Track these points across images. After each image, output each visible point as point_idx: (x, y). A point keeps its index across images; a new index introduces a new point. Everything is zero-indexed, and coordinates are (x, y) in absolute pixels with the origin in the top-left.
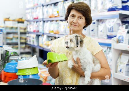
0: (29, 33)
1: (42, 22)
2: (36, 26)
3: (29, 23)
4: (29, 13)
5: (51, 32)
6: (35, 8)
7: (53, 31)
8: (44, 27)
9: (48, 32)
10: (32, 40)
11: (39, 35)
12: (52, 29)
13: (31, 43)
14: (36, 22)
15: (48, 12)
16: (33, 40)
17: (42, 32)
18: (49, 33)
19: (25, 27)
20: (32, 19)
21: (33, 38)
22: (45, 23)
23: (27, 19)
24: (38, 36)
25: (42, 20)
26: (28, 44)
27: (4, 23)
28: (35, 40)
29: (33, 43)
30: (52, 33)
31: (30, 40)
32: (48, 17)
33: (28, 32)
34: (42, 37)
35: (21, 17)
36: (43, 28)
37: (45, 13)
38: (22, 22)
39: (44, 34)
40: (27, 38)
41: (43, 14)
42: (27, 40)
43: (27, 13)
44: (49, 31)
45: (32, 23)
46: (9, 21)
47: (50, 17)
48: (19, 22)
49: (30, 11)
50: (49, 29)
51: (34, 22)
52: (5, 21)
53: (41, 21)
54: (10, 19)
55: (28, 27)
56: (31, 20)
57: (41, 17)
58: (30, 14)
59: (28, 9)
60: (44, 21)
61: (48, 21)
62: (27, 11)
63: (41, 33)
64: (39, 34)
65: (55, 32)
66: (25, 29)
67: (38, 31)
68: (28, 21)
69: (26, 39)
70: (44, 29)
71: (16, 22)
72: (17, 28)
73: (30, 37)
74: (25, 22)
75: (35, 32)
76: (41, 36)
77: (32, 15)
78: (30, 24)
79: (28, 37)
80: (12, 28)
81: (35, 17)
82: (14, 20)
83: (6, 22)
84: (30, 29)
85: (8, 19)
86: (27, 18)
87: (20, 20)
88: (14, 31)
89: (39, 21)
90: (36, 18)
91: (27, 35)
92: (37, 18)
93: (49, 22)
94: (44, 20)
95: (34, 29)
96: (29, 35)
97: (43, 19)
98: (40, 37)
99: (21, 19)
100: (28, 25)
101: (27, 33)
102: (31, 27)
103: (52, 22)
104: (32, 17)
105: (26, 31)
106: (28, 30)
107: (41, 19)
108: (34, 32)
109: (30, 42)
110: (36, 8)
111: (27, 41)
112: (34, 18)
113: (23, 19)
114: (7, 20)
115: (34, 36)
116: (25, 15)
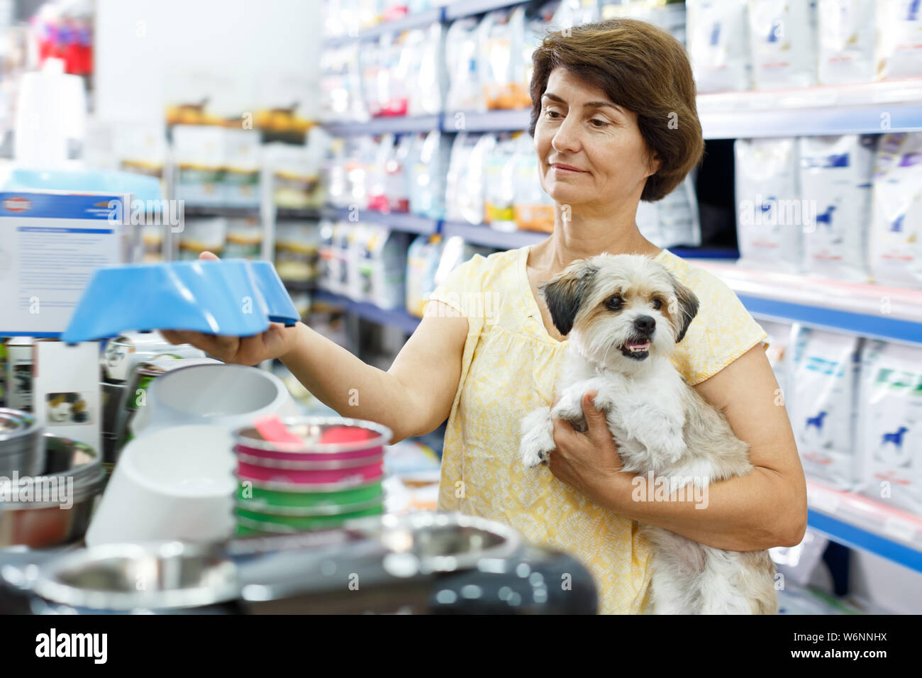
0: (339, 214)
1: (432, 144)
2: (393, 166)
3: (337, 145)
4: (344, 71)
5: (501, 218)
6: (386, 40)
7: (511, 210)
8: (452, 177)
9: (474, 217)
10: (356, 266)
11: (411, 237)
12: (506, 195)
13: (354, 291)
14: (388, 141)
15: (482, 70)
16: (366, 266)
17: (435, 214)
18: (485, 224)
19: (309, 173)
20: (361, 115)
21: (369, 256)
22: (460, 150)
23: (327, 117)
24: (403, 240)
25: (432, 124)
26: (329, 295)
27: (169, 137)
28: (377, 268)
29: (368, 288)
30: (508, 227)
31: (344, 264)
32: (482, 107)
33: (330, 206)
34: (431, 250)
35: (284, 102)
36: (444, 185)
37: (461, 76)
38: (295, 138)
39: (446, 228)
40: (325, 251)
41: (445, 84)
42: (321, 266)
43: (330, 72)
44: (484, 208)
45: (365, 143)
46: (202, 123)
47: (497, 107)
48: (270, 136)
49: (347, 55)
50: (484, 195)
51: (377, 138)
52: (172, 125)
53: (425, 135)
54: (213, 112)
55: (337, 174)
56: (355, 123)
57: (425, 103)
58: (354, 79)
59: (336, 44)
60: (449, 137)
61: (477, 134)
62: (334, 59)
63: (423, 216)
64: (407, 224)
65: (526, 216)
66: (312, 187)
67: (404, 207)
68: (334, 129)
69: (314, 259)
70: (450, 194)
71: (254, 138)
72: (254, 178)
73: (345, 245)
74: (316, 138)
75: (384, 211)
76: (428, 241)
77: (364, 90)
78: (350, 150)
79: (330, 242)
80: (220, 176)
81: (385, 99)
82: (235, 122)
83: (181, 133)
84: (349, 186)
85: (198, 108)
86: (328, 108)
87: (281, 123)
88: (235, 196)
89: (409, 134)
90: (396, 107)
91: (326, 230)
92: (402, 113)
93: (488, 142)
94: (451, 125)
95: (378, 190)
96: (341, 230)
97: (442, 116)
98: (416, 249)
99: (288, 112)
100: (330, 156)
101: (326, 212)
102: (357, 176)
103: (508, 145)
104: (367, 105)
105: (319, 199)
106: (336, 192)
107: (429, 116)
108: (375, 207)
109: (344, 279)
110: (398, 36)
111: (326, 274)
112: (376, 109)
113: (303, 117)
114: (190, 116)
115: (374, 237)
116: (315, 87)
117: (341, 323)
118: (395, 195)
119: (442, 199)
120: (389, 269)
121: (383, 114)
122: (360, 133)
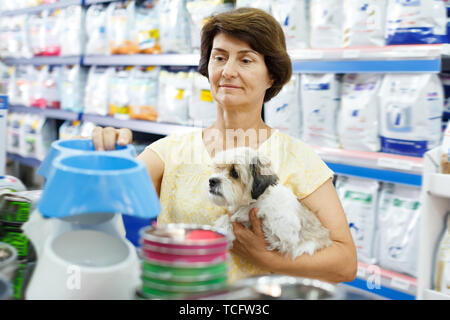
1: (75, 72)
2: (49, 83)
3: (11, 70)
4: (17, 29)
5: (120, 112)
6: (45, 14)
7: (127, 108)
8: (88, 89)
9: (103, 112)
10: (24, 137)
11: (59, 123)
12: (124, 100)
13: (23, 151)
14: (45, 69)
16: (31, 137)
17: (77, 110)
18: (110, 115)
20: (27, 54)
22: (92, 75)
23: (4, 55)
24: (55, 125)
25: (77, 60)
28: (38, 139)
29: (33, 149)
30: (124, 117)
31: (16, 137)
32: (108, 52)
36: (83, 94)
37: (95, 36)
39: (84, 117)
41: (85, 39)
44: (109, 107)
45: (30, 70)
47: (117, 53)
49: (19, 20)
50: (108, 100)
51: (38, 67)
53: (70, 67)
55: (11, 87)
56: (24, 59)
57: (71, 48)
58: (23, 34)
59: (11, 14)
60: (85, 68)
61: (103, 67)
62: (10, 23)
63: (69, 111)
64: (58, 114)
65: (137, 112)
67: (57, 105)
68: (8, 61)
70: (87, 100)
73: (17, 126)
75: (43, 107)
76: (71, 124)
77: (29, 40)
78: (20, 73)
81: (42, 44)
84: (19, 94)
86: (6, 49)
89: (60, 66)
90: (51, 50)
92: (56, 54)
93: (111, 71)
94: (87, 61)
95: (38, 96)
97: (82, 58)
98: (64, 128)
100: (7, 76)
102: (24, 88)
104: (31, 49)
107: (73, 56)
108: (37, 106)
109: (16, 144)
110: (51, 13)
112: (37, 51)
115: (36, 122)
118: (50, 98)
119: (81, 101)
121: (41, 55)
122: (26, 64)
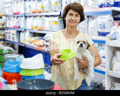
0: (8, 28)
2: (17, 21)
3: (7, 18)
4: (8, 7)
7: (36, 27)
8: (27, 23)
9: (30, 28)
10: (11, 36)
11: (20, 32)
12: (36, 25)
13: (11, 40)
14: (16, 17)
15: (31, 7)
16: (13, 36)
17: (24, 28)
18: (32, 29)
19: (3, 23)
20: (11, 14)
21: (13, 34)
22: (28, 19)
23: (5, 14)
25: (23, 15)
26: (7, 41)
28: (15, 36)
29: (14, 39)
30: (36, 29)
31: (9, 36)
32: (31, 12)
33: (6, 27)
34: (24, 33)
36: (25, 24)
37: (28, 8)
39: (26, 30)
41: (25, 9)
42: (5, 36)
43: (6, 8)
44: (32, 27)
45: (12, 18)
47: (34, 13)
49: (9, 5)
50: (32, 25)
51: (14, 17)
53: (22, 17)
55: (8, 23)
56: (10, 15)
57: (22, 12)
58: (10, 8)
59: (7, 3)
60: (26, 17)
62: (6, 6)
63: (22, 28)
65: (39, 28)
66: (3, 25)
67: (19, 27)
68: (7, 16)
69: (4, 35)
70: (27, 25)
73: (9, 33)
74: (3, 17)
75: (16, 28)
77: (12, 10)
78: (10, 19)
79: (7, 33)
81: (15, 11)
84: (10, 24)
86: (6, 13)
89: (19, 16)
90: (17, 13)
91: (6, 31)
92: (18, 13)
93: (32, 18)
95: (14, 25)
96: (9, 31)
97: (25, 14)
100: (6, 20)
102: (11, 23)
103: (35, 18)
104: (12, 12)
105: (5, 26)
106: (8, 26)
108: (14, 27)
109: (9, 38)
111: (6, 38)
112: (14, 13)
115: (14, 32)
116: (3, 10)
117: (8, 45)
118: (17, 25)
119: (25, 26)
120: (17, 36)
121: (15, 14)
